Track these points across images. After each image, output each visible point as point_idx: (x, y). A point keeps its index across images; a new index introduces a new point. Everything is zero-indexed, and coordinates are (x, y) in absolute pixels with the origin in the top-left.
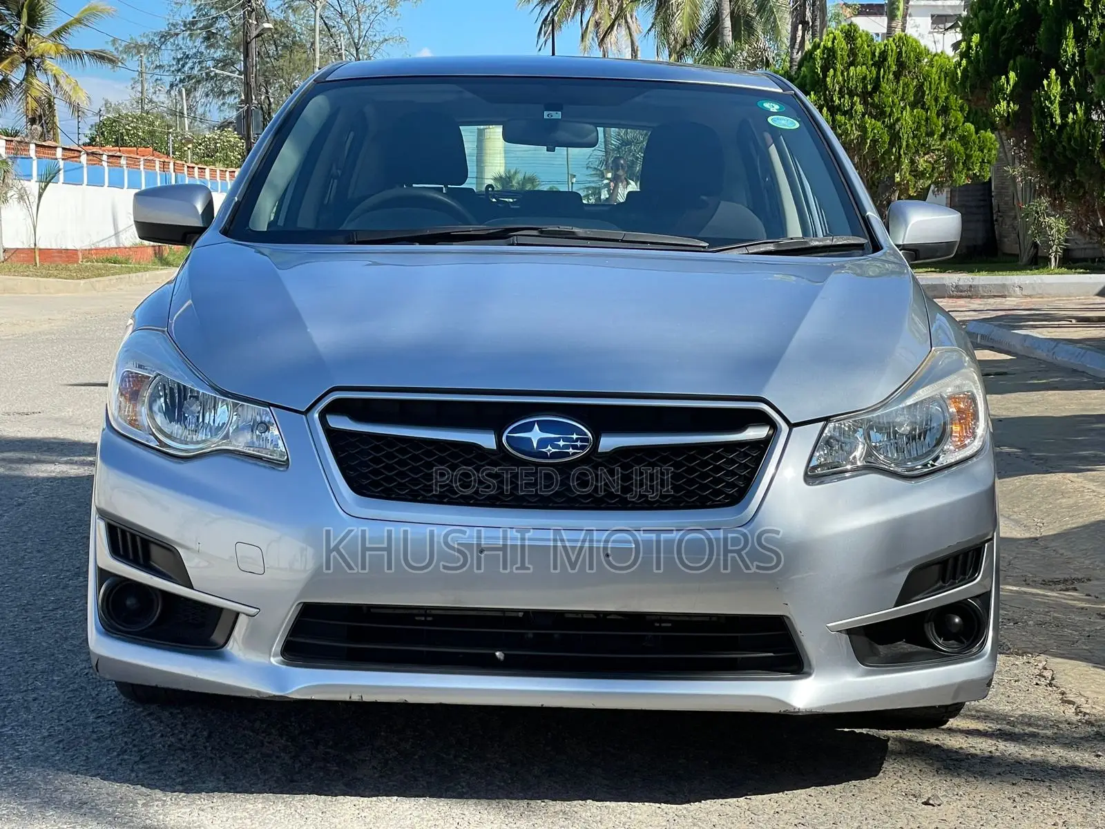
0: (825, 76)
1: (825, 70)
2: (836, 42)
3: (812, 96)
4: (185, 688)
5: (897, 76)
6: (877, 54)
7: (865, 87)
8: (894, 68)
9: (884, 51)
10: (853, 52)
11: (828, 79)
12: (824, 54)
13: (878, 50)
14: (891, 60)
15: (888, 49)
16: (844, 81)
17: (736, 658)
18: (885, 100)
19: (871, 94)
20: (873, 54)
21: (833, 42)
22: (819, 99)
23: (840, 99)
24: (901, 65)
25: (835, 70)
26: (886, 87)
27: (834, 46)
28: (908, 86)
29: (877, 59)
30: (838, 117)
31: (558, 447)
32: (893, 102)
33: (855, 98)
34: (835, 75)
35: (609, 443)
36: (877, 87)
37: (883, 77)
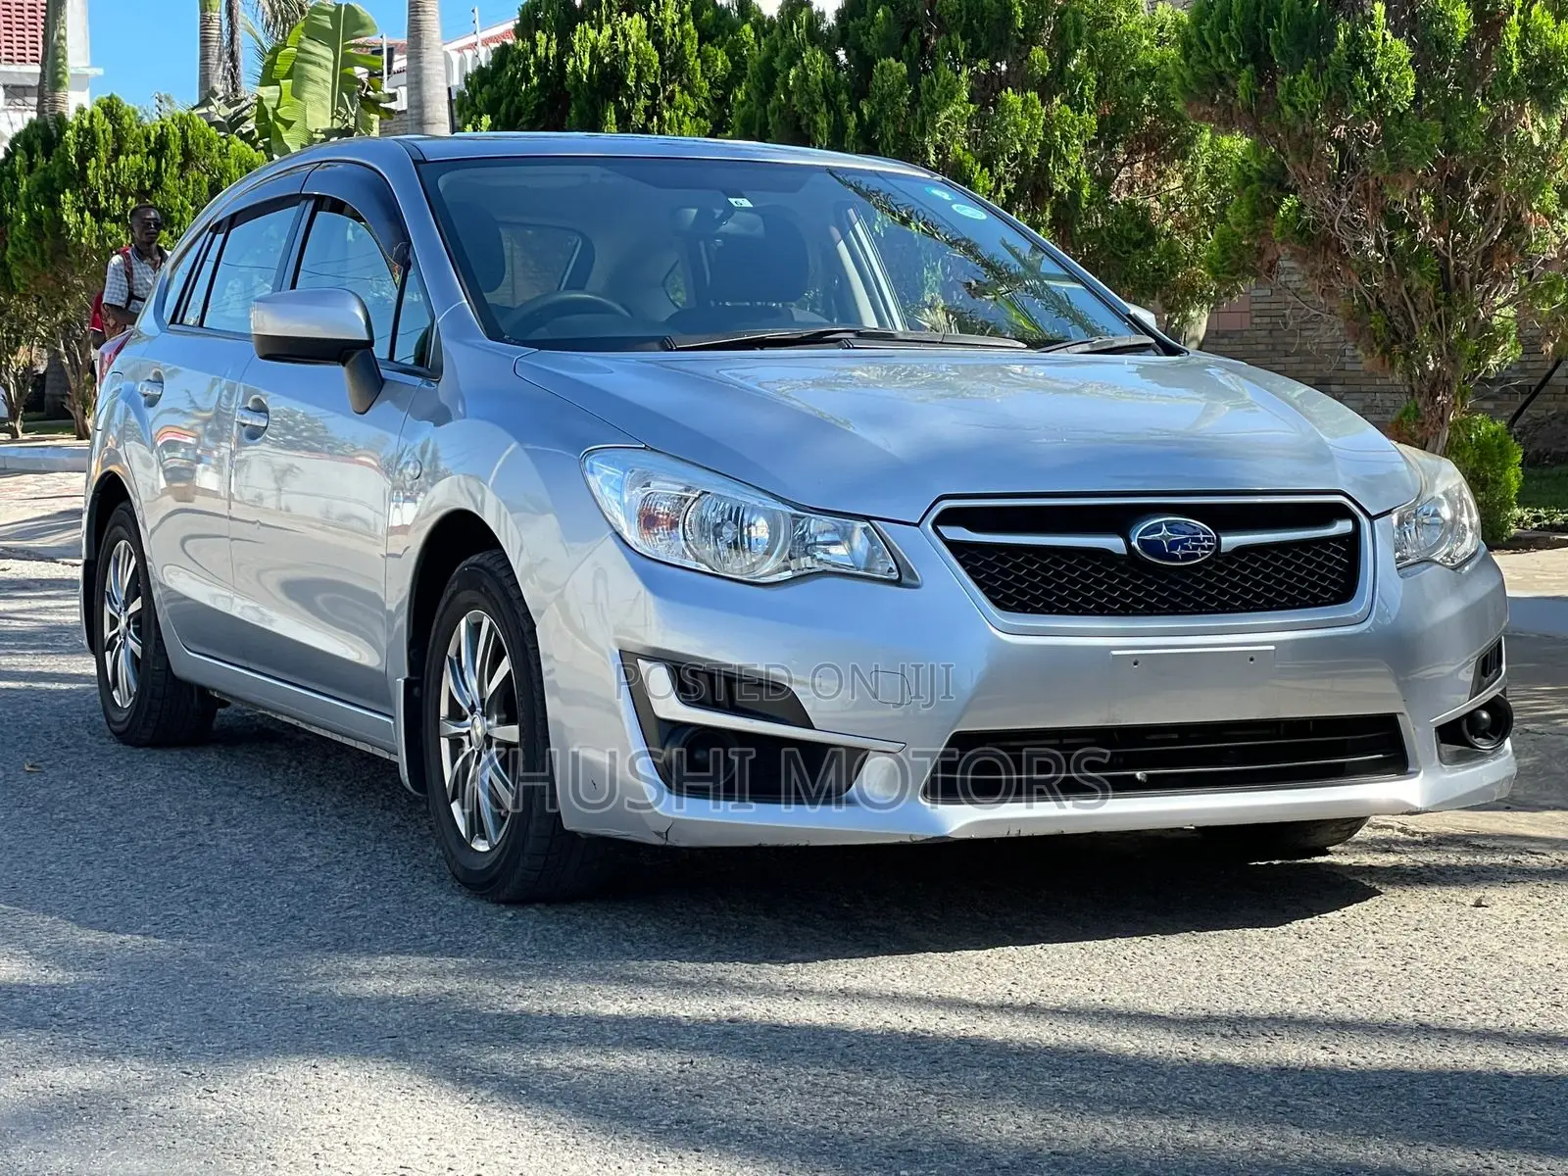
0: (84, 169)
1: (83, 158)
2: (95, 120)
3: (68, 195)
4: (803, 843)
5: (183, 167)
6: (152, 139)
7: (141, 183)
8: (179, 159)
9: (162, 134)
10: (119, 137)
11: (89, 172)
12: (79, 136)
13: (153, 133)
14: (175, 147)
15: (168, 133)
16: (113, 175)
17: (1344, 763)
18: (172, 201)
19: (148, 194)
20: (147, 139)
21: (91, 122)
22: (78, 199)
23: (107, 200)
24: (187, 153)
25: (98, 160)
26: (169, 182)
27: (92, 126)
28: (199, 183)
29: (153, 145)
30: (107, 225)
31: (1187, 548)
32: (182, 205)
33: (130, 199)
34: (98, 166)
35: (1230, 541)
36: (157, 184)
37: (166, 171)
